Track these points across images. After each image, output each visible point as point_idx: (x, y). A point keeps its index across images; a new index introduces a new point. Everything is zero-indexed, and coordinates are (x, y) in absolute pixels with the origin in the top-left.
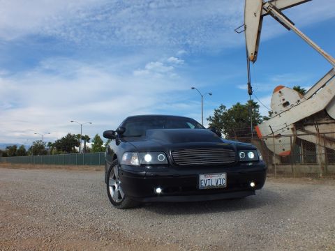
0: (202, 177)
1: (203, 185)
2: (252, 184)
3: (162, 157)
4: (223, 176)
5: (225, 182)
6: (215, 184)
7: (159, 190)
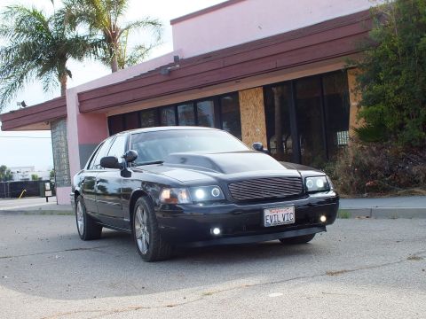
0: (267, 213)
1: (269, 221)
2: (323, 219)
3: (216, 192)
4: (291, 210)
5: (293, 217)
6: (282, 220)
7: (217, 231)
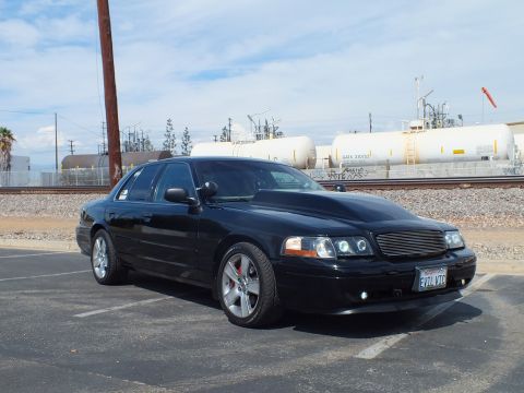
1: (423, 285)
2: (463, 281)
3: (362, 245)
4: (444, 272)
5: (445, 280)
6: (434, 284)
